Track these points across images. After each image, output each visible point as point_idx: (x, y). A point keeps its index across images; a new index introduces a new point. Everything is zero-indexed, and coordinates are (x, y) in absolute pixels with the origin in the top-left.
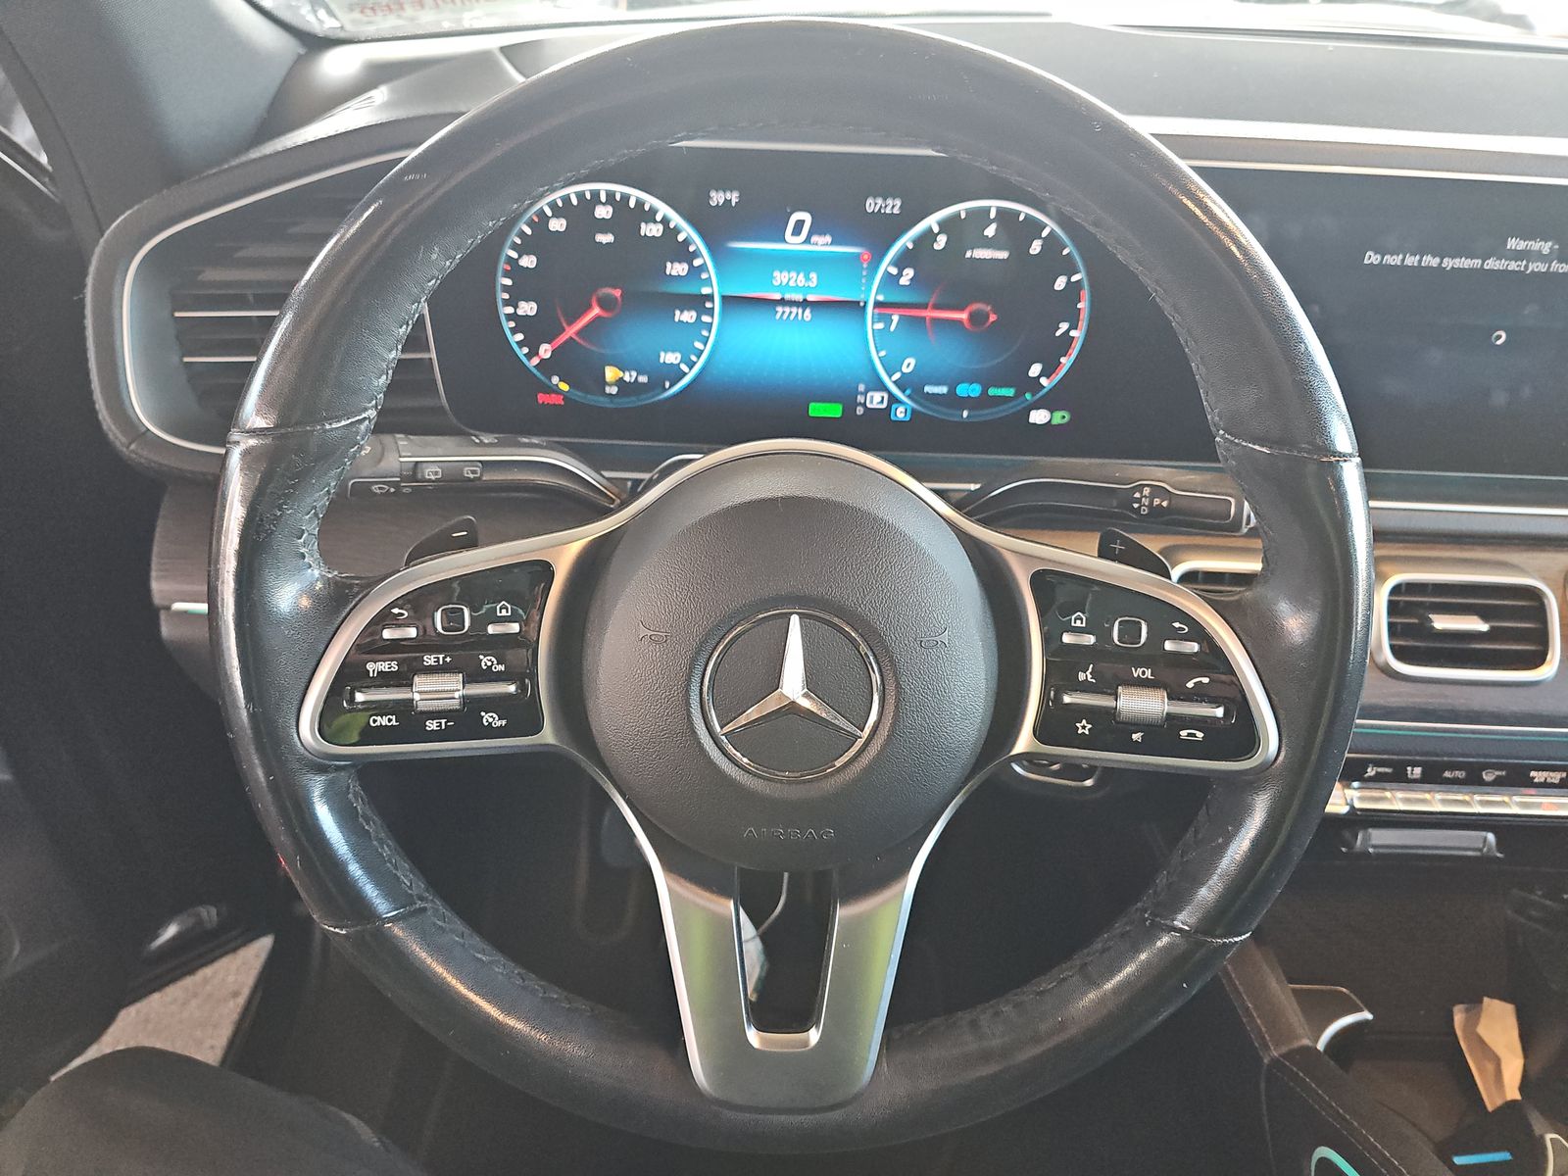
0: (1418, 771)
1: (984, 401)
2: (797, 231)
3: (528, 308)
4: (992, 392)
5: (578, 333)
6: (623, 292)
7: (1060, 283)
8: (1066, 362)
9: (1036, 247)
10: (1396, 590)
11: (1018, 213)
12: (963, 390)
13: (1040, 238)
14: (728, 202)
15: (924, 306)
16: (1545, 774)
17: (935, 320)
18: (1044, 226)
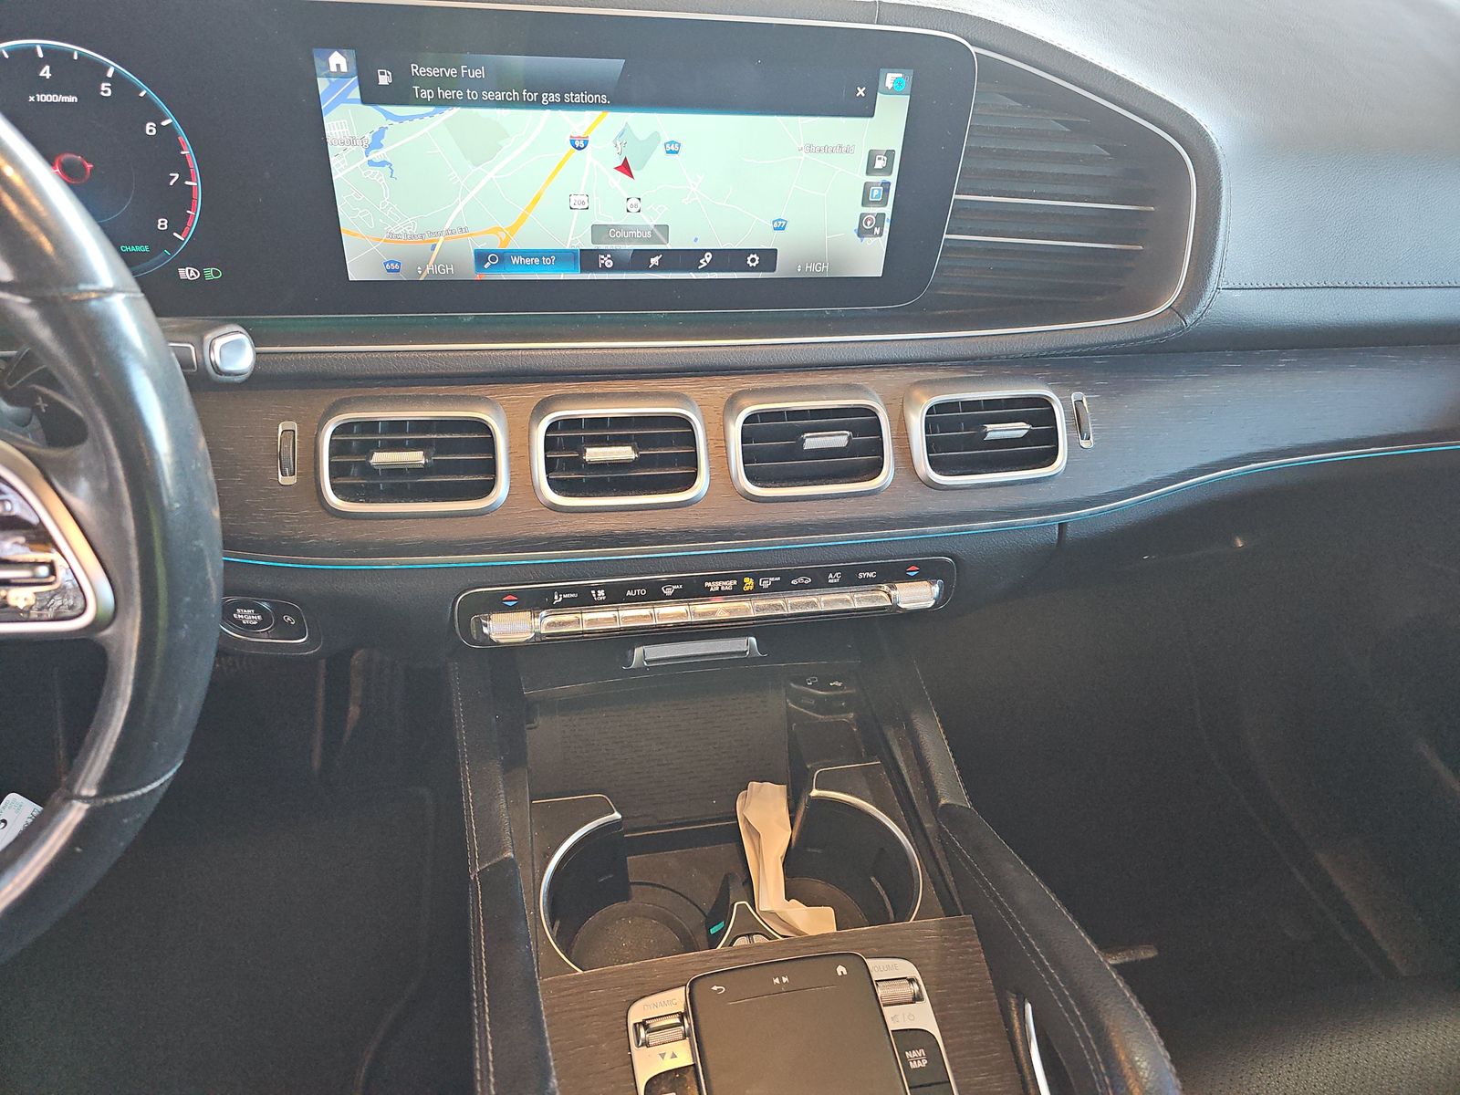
0: (601, 593)
4: (125, 249)
7: (150, 128)
8: (195, 215)
9: (106, 89)
10: (552, 427)
11: (70, 53)
13: (106, 79)
16: (719, 583)
18: (106, 66)
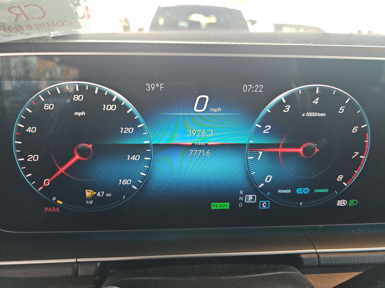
1: (312, 196)
2: (200, 106)
3: (33, 158)
4: (316, 191)
5: (66, 171)
6: (93, 145)
7: (355, 130)
8: (357, 173)
9: (342, 109)
11: (333, 90)
12: (299, 191)
13: (344, 104)
14: (157, 89)
15: (276, 146)
17: (283, 153)
18: (347, 97)
